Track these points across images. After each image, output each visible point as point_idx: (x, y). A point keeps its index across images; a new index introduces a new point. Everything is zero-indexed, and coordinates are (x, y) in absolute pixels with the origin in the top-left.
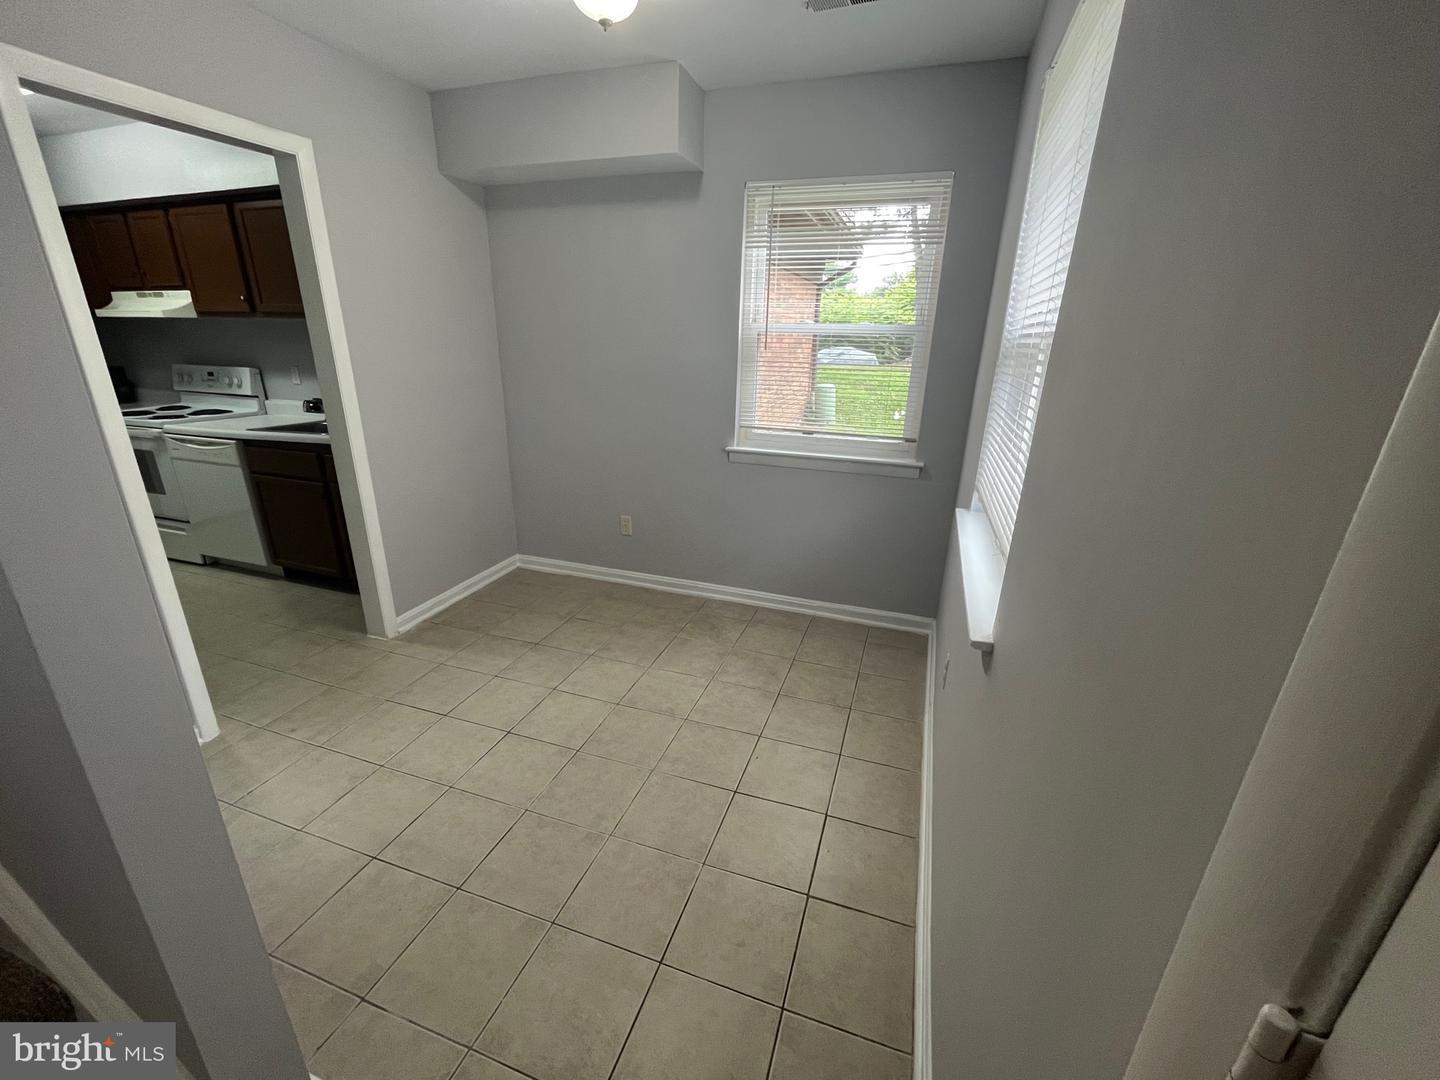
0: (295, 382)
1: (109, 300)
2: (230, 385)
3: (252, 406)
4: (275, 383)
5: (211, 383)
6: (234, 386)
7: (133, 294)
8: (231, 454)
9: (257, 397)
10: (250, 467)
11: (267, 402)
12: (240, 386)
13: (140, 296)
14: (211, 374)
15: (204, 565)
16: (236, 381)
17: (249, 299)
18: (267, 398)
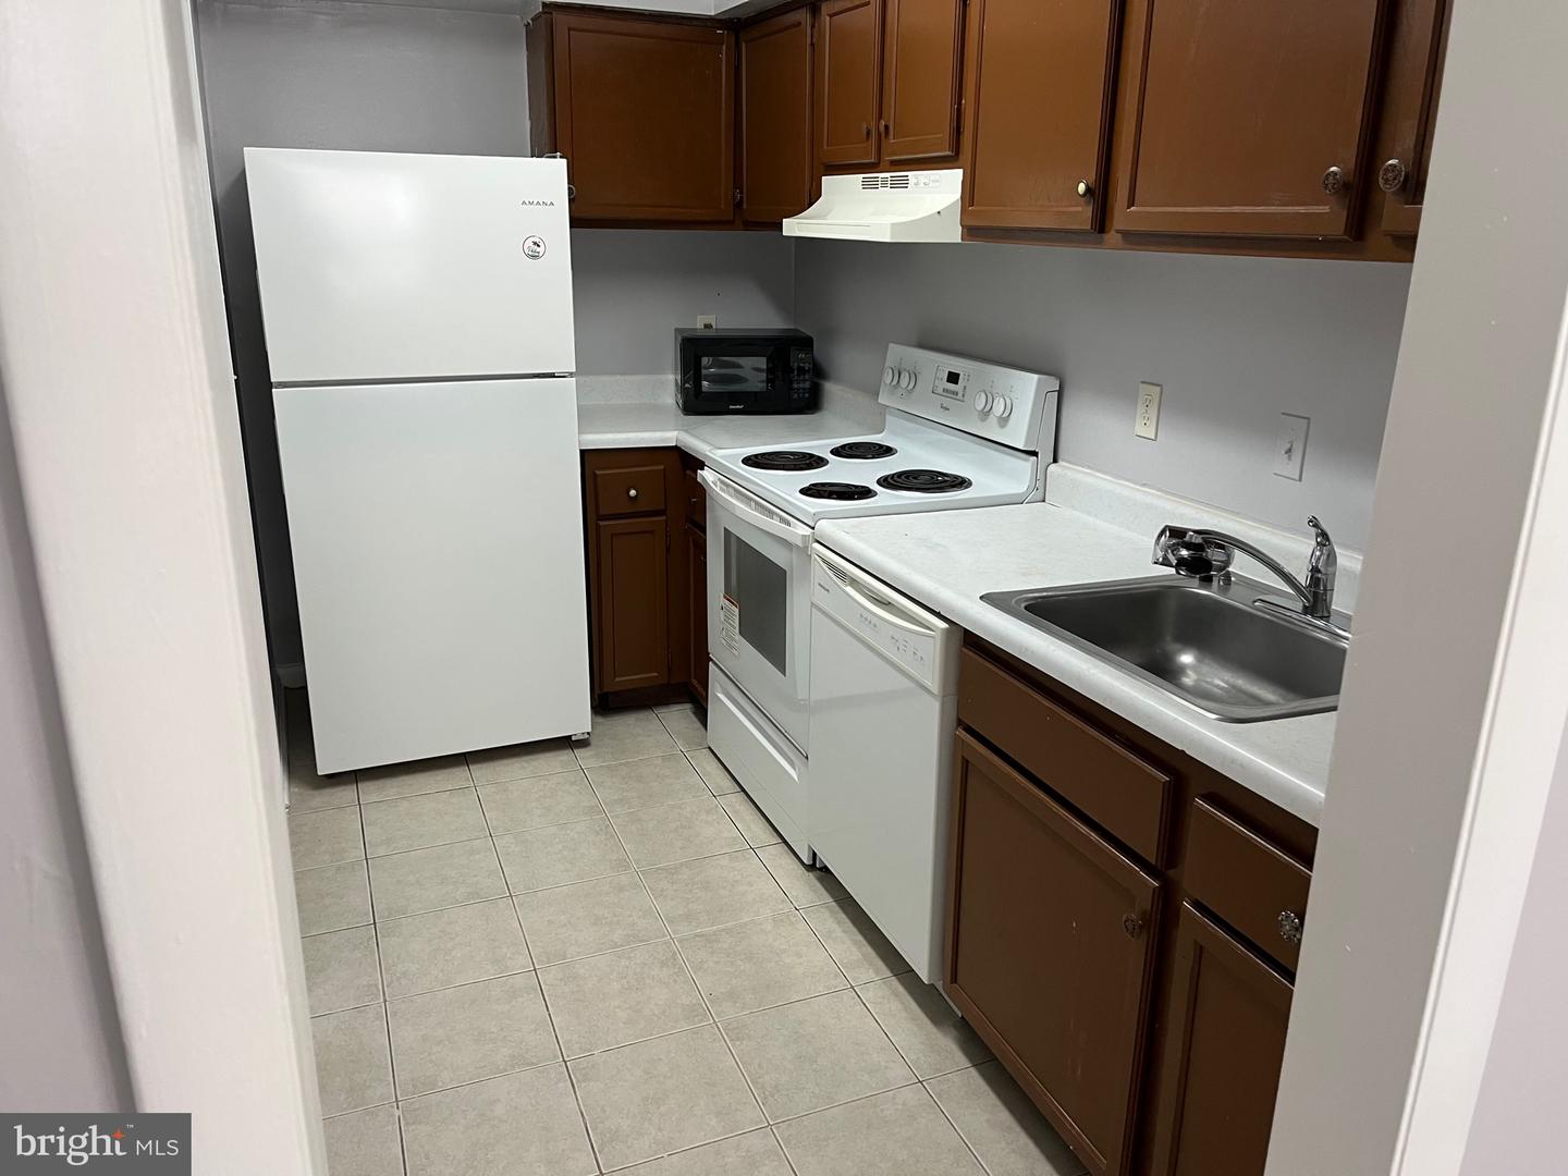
0: (1140, 430)
1: (815, 194)
2: (985, 414)
3: (1015, 476)
4: (1089, 421)
5: (947, 402)
6: (993, 419)
7: (857, 179)
8: (928, 664)
9: (1034, 454)
10: (960, 706)
11: (1053, 467)
12: (1003, 421)
13: (866, 185)
14: (953, 378)
15: (811, 867)
16: (999, 408)
17: (1101, 196)
18: (1055, 461)
